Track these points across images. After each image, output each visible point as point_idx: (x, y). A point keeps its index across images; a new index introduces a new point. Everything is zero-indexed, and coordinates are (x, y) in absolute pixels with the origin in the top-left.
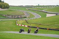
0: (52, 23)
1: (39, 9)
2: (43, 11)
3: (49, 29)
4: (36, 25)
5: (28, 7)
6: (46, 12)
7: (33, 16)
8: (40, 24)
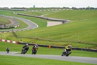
0: (56, 37)
1: (34, 13)
2: (42, 16)
3: (52, 47)
4: (30, 40)
5: (17, 9)
6: (46, 18)
7: (26, 26)
8: (37, 39)
